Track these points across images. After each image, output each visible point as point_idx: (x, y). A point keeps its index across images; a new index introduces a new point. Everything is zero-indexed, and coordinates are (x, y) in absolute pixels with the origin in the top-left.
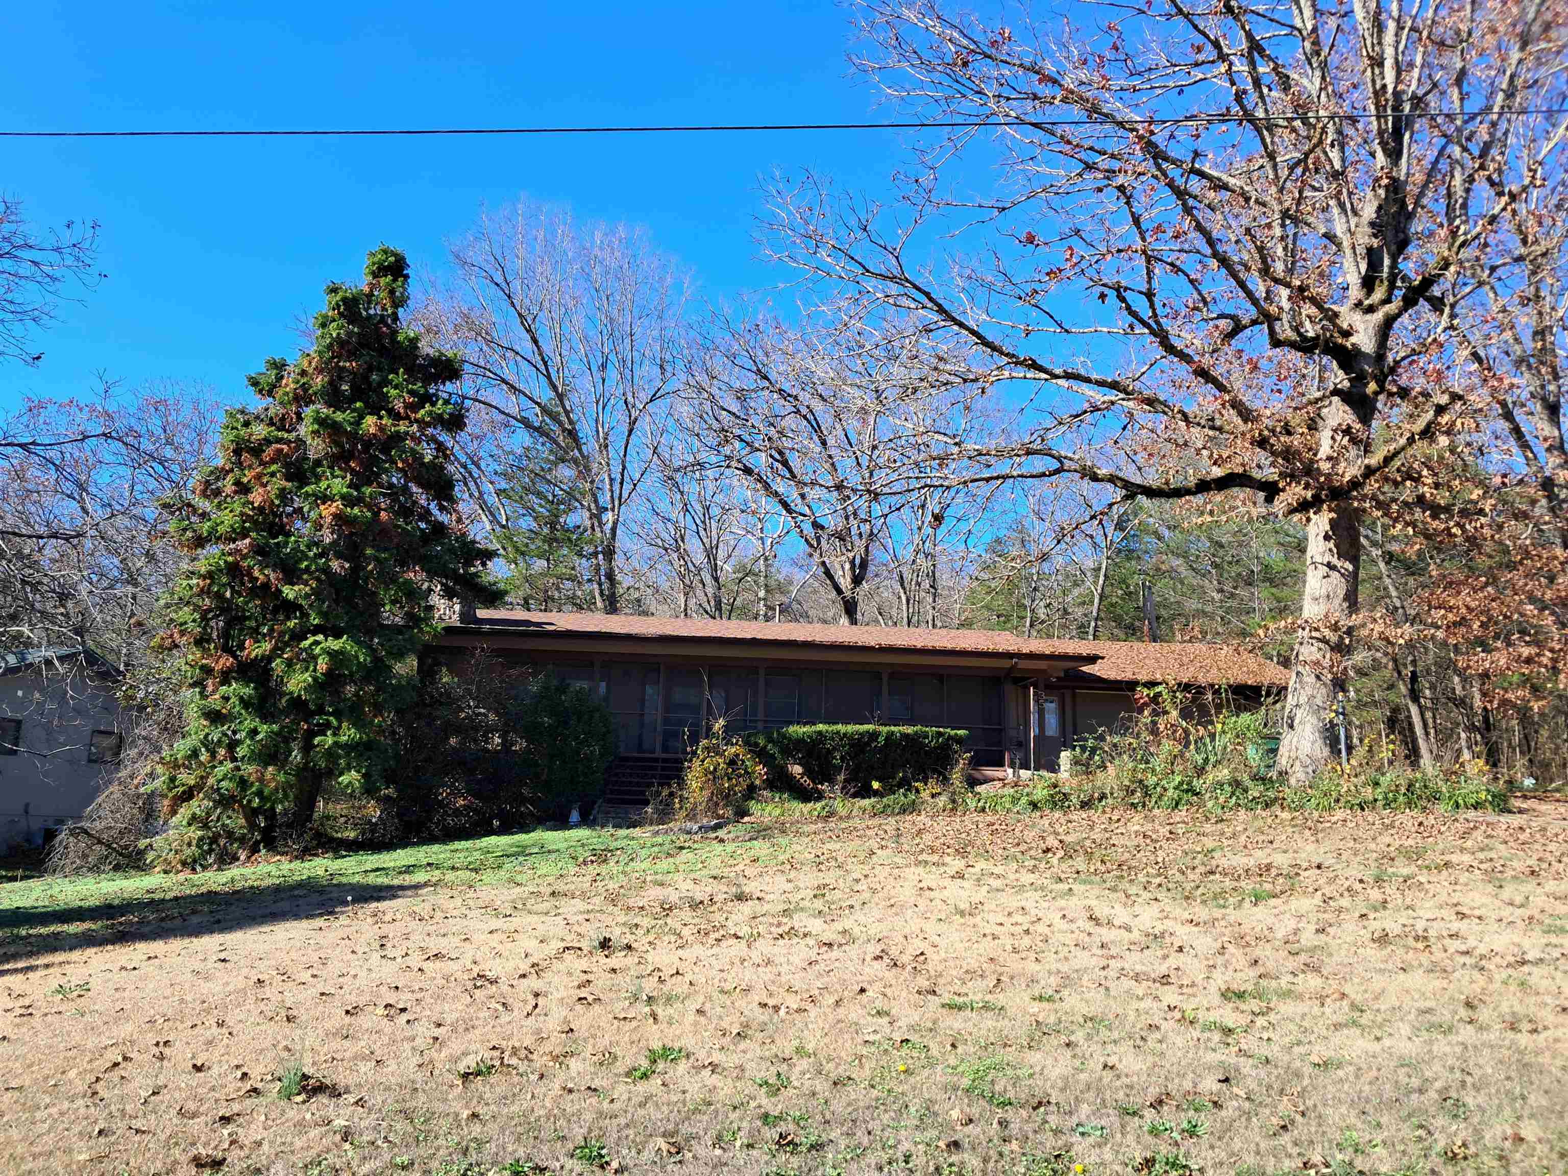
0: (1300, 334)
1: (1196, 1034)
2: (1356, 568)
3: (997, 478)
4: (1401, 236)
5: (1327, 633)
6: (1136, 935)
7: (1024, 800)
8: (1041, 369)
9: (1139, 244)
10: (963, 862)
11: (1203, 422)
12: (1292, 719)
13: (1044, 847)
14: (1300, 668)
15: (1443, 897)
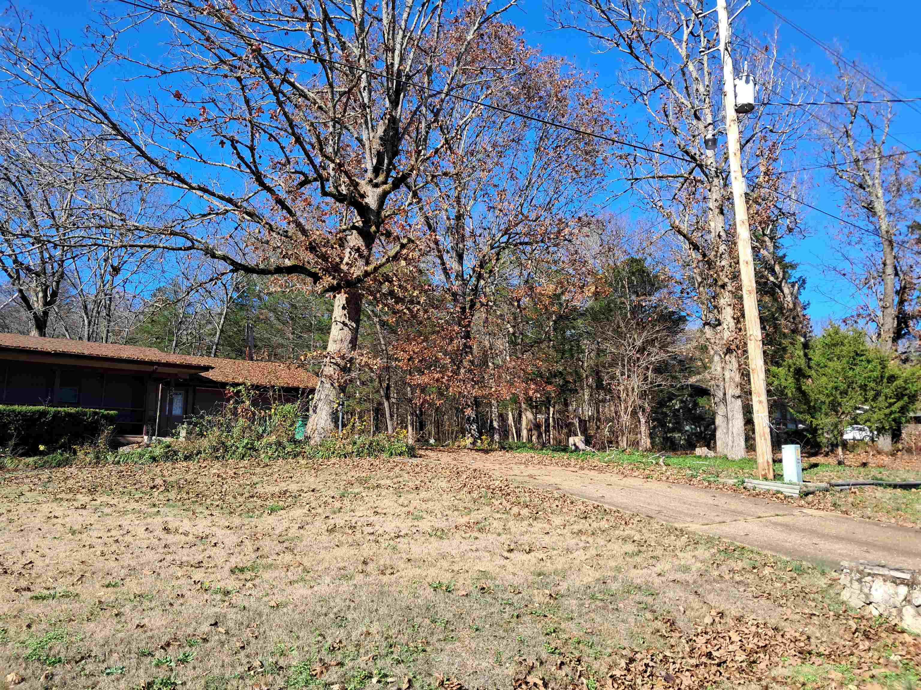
0: (338, 191)
1: (206, 597)
2: (358, 326)
3: (149, 246)
4: (395, 149)
5: (339, 360)
6: (191, 537)
7: (147, 456)
8: (183, 181)
9: (248, 117)
10: (90, 498)
11: (281, 232)
12: (316, 407)
13: (152, 485)
14: (323, 379)
15: (371, 504)
